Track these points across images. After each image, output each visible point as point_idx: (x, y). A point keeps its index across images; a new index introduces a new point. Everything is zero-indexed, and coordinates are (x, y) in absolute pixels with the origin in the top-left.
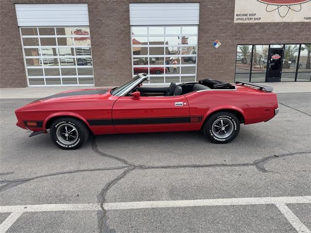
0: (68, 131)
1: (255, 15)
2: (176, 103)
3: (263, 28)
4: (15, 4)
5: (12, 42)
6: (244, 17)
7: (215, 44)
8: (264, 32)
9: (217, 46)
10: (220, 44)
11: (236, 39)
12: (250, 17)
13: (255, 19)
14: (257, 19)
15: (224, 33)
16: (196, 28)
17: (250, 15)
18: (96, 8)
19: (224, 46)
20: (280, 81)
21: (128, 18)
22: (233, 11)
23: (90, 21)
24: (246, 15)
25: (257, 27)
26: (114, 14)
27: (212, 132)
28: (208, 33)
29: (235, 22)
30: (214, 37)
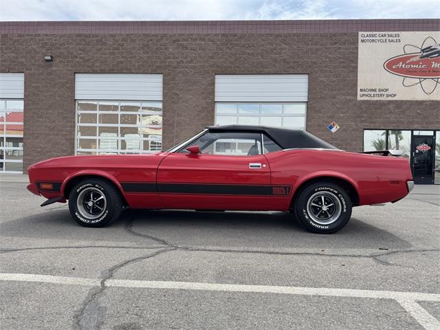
0: (93, 199)
1: (387, 90)
2: (251, 164)
3: (400, 108)
4: (75, 73)
5: (64, 118)
6: (372, 93)
7: (331, 127)
8: (403, 112)
9: (334, 130)
10: (338, 127)
11: (362, 122)
12: (380, 93)
13: (387, 96)
14: (390, 95)
15: (344, 113)
16: (304, 107)
17: (380, 90)
18: (173, 79)
19: (344, 130)
20: (433, 183)
21: (213, 93)
22: (356, 85)
23: (165, 95)
24: (375, 90)
25: (391, 106)
26: (195, 87)
27: (307, 212)
28: (320, 113)
29: (359, 98)
30: (328, 117)
